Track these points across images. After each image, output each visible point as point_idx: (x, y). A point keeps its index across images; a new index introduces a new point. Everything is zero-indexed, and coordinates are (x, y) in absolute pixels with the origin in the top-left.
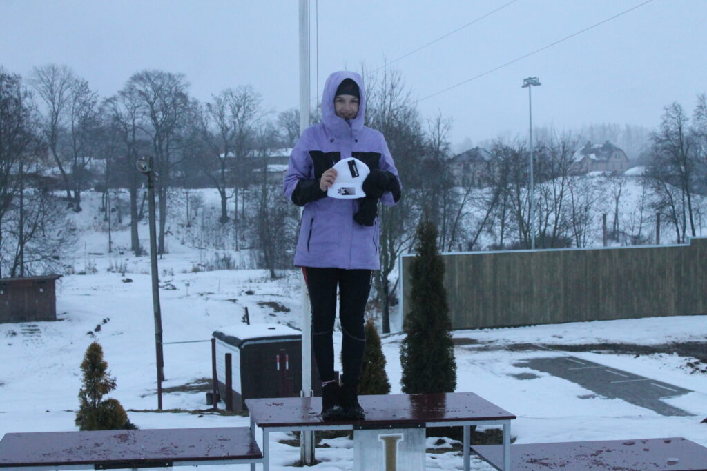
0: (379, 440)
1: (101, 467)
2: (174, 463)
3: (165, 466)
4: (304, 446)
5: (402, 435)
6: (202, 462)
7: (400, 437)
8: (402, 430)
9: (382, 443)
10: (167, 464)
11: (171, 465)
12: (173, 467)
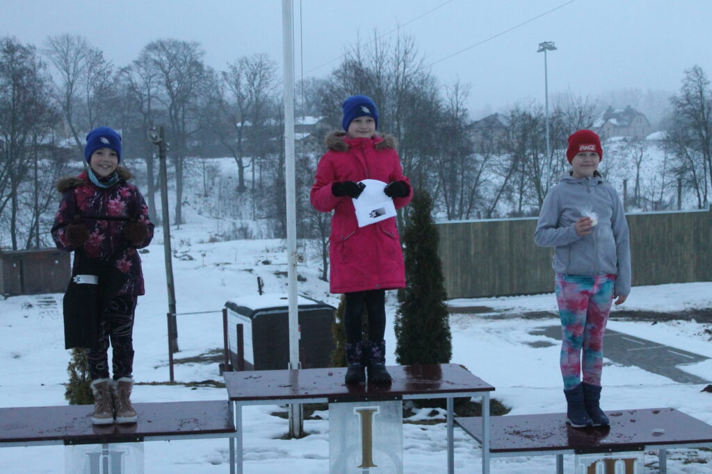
0: (355, 413)
1: (71, 442)
2: (145, 438)
3: (135, 441)
4: (292, 418)
5: (378, 407)
6: (174, 437)
7: (376, 410)
8: (378, 402)
9: (357, 416)
10: (138, 439)
11: (142, 440)
12: (145, 442)
